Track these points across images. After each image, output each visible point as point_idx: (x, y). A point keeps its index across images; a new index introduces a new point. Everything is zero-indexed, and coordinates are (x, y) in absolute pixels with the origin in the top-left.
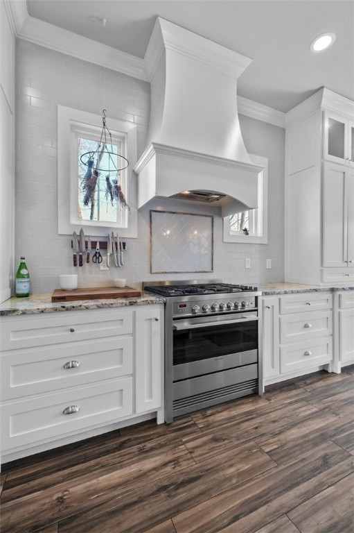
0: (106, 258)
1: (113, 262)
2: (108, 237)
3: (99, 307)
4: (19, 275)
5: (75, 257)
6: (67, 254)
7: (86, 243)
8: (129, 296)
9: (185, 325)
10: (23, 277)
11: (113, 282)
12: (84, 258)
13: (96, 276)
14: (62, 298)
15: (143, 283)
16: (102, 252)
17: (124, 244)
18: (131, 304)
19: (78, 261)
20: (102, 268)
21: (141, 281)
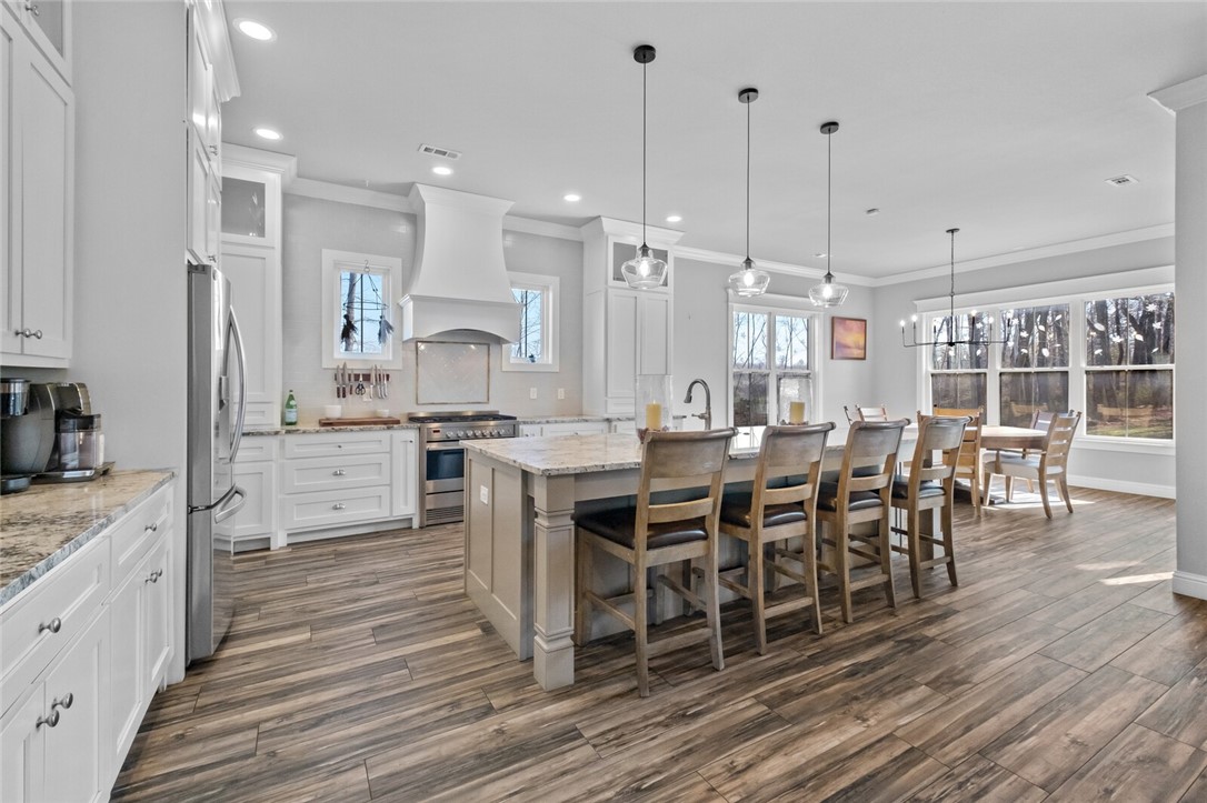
0: (369, 389)
1: (376, 394)
2: (371, 370)
3: (361, 430)
4: (289, 406)
5: (338, 389)
6: (332, 386)
7: (350, 375)
8: (390, 423)
9: (434, 447)
10: (292, 407)
11: (375, 412)
12: (348, 390)
13: (358, 406)
14: (328, 424)
15: (410, 414)
16: (365, 384)
17: (388, 376)
18: (388, 428)
19: (341, 393)
20: (365, 399)
21: (407, 411)
